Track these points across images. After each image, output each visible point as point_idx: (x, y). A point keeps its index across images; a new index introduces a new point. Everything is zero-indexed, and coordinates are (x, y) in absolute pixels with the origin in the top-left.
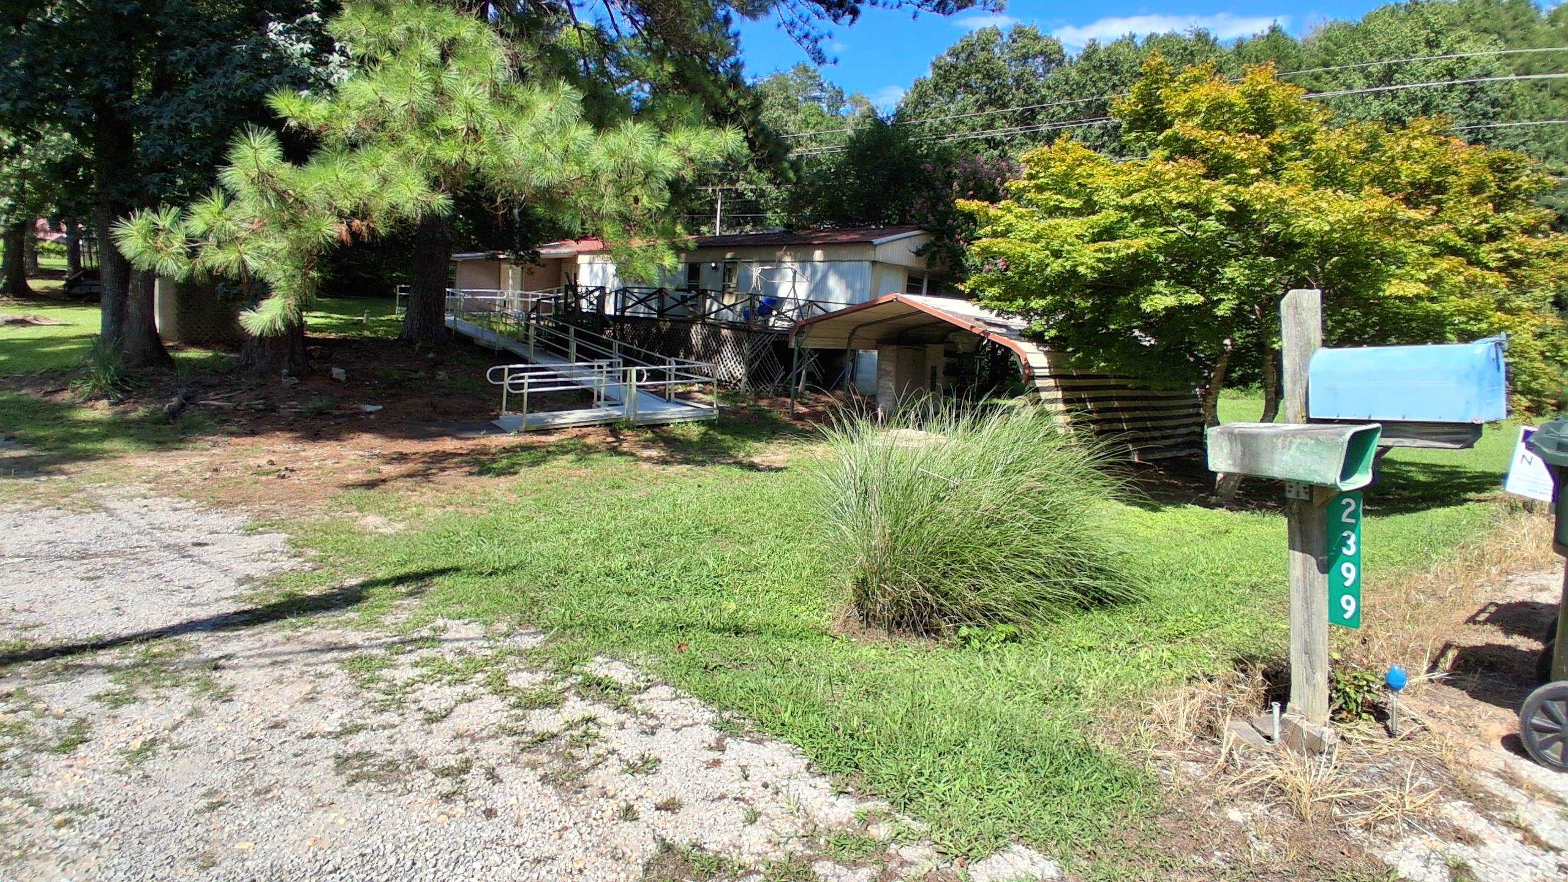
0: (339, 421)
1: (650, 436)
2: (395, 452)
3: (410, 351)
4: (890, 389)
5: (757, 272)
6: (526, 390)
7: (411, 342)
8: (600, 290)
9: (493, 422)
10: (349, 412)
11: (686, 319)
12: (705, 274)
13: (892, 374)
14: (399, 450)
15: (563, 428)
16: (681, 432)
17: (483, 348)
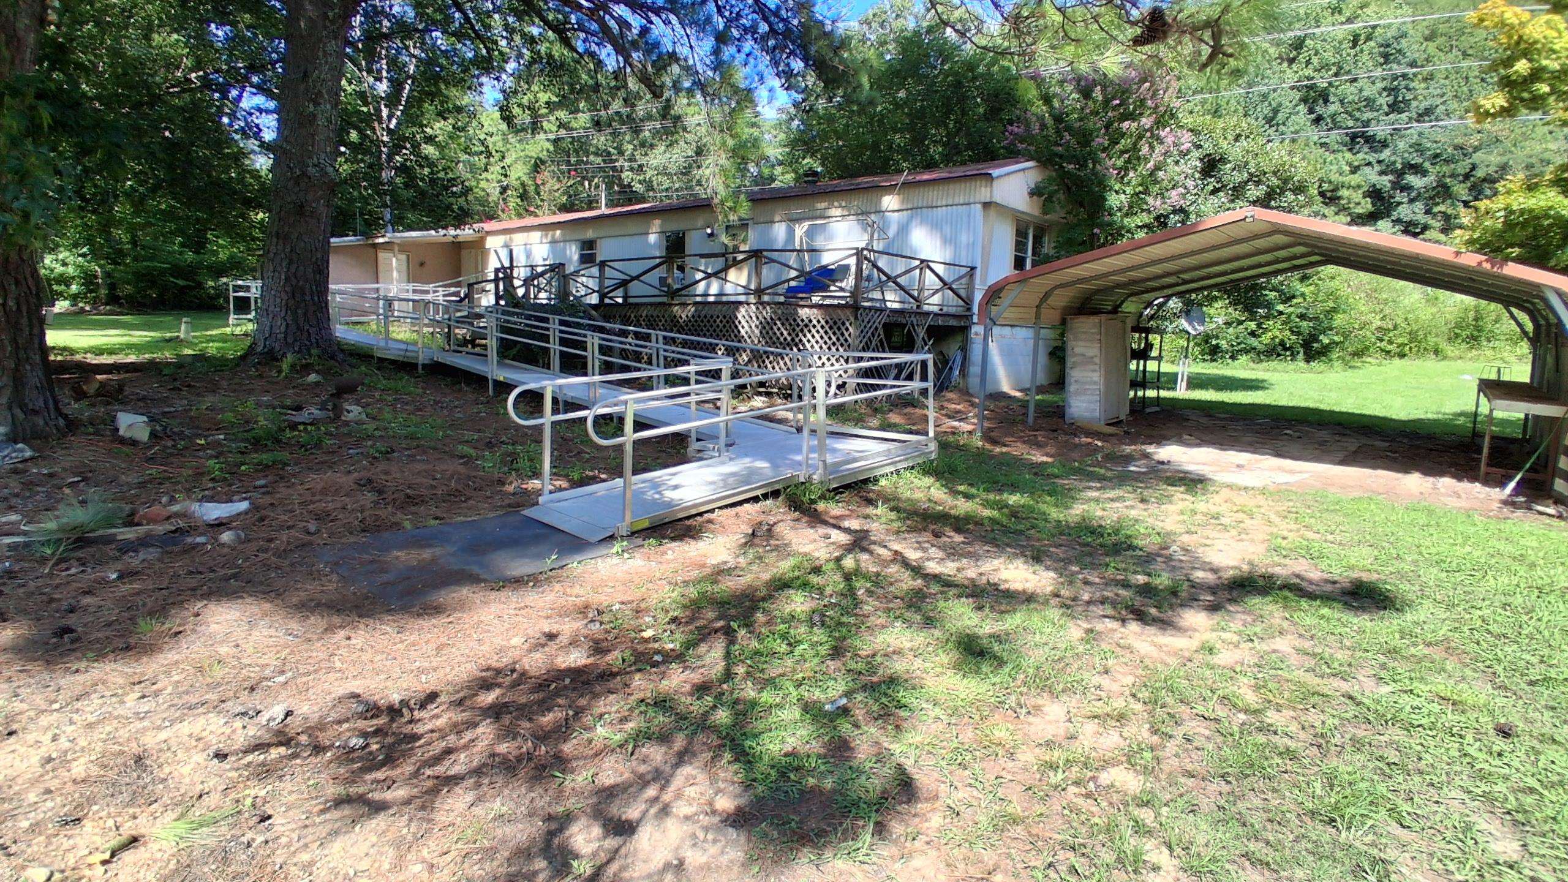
1: (881, 510)
2: (340, 700)
3: (274, 373)
4: (1095, 383)
5: (800, 230)
6: (630, 436)
7: (271, 357)
8: (556, 268)
9: (527, 512)
10: (160, 529)
11: (724, 299)
12: (694, 243)
13: (1097, 360)
14: (356, 686)
15: (701, 514)
16: (919, 495)
17: (393, 362)
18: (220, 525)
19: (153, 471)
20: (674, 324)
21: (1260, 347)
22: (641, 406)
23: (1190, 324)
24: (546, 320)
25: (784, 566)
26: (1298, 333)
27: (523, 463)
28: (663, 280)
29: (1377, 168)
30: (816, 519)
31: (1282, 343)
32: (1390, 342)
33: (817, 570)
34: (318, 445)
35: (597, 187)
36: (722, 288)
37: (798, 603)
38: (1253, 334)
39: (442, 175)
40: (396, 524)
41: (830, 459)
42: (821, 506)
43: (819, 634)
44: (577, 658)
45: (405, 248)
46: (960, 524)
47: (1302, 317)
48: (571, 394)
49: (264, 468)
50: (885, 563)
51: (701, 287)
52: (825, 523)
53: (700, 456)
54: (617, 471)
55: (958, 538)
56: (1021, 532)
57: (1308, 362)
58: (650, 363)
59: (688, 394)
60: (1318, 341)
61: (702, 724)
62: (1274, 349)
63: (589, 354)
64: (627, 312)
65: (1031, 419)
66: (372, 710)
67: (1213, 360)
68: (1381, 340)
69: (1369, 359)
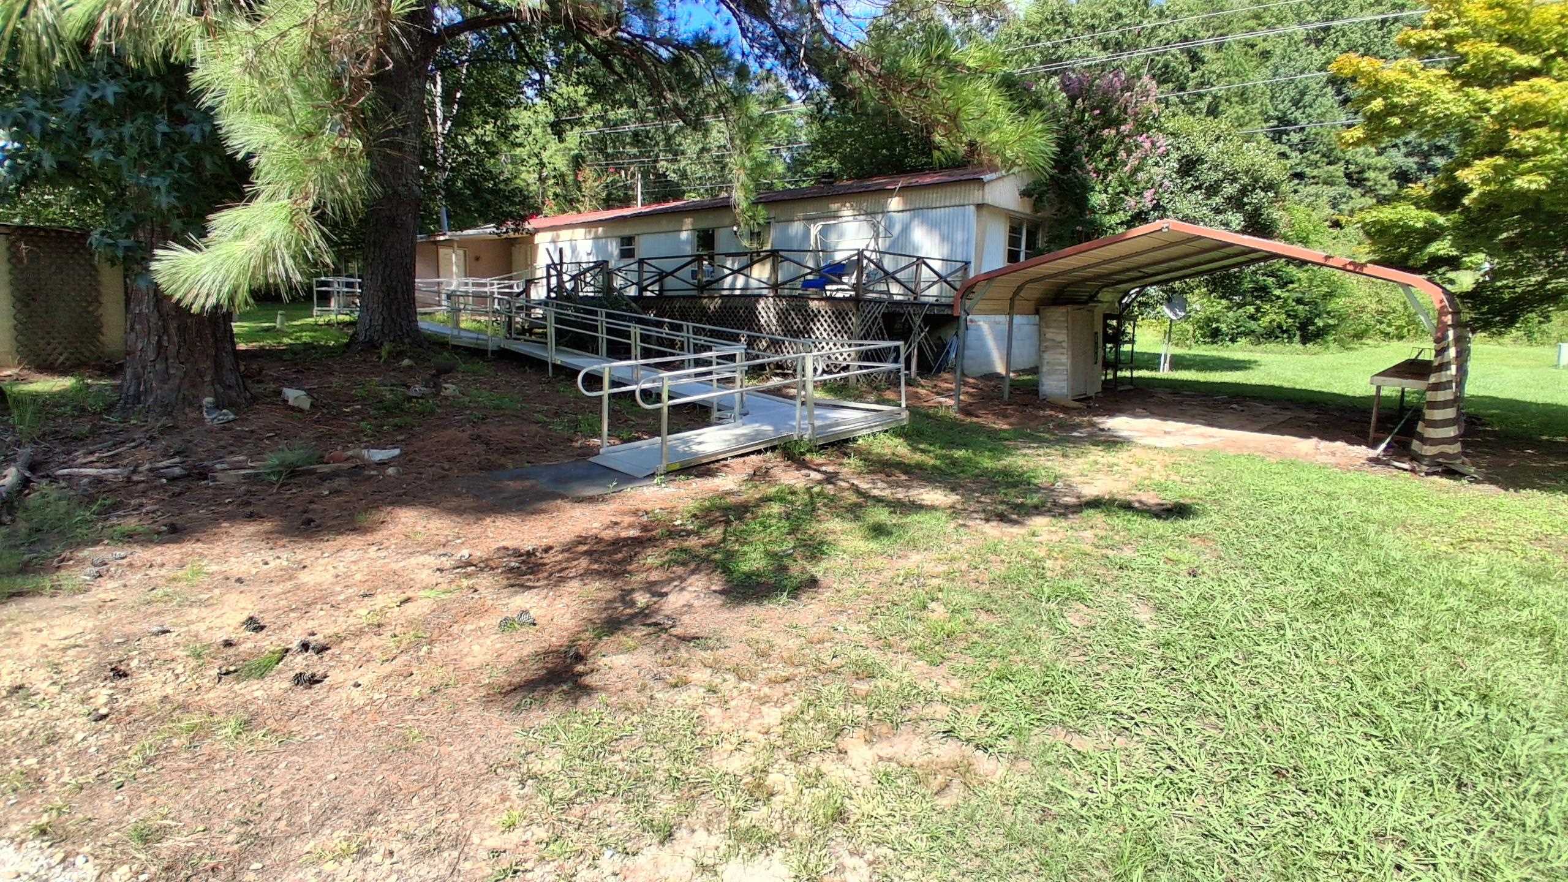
0: (336, 483)
1: (853, 461)
2: (498, 549)
3: (375, 359)
4: (1062, 364)
5: (815, 229)
6: (666, 403)
7: (372, 346)
8: (601, 266)
9: (591, 459)
10: (346, 466)
11: (749, 292)
12: (723, 241)
13: (1065, 345)
14: (504, 544)
15: (718, 461)
16: (887, 451)
17: (466, 349)
18: (383, 464)
19: (324, 429)
20: (703, 315)
21: (1258, 329)
22: (674, 383)
23: (1172, 310)
24: (595, 313)
25: (772, 491)
26: (1295, 317)
27: (584, 427)
28: (694, 274)
29: (1403, 150)
30: (802, 464)
31: (1280, 326)
32: (1389, 325)
33: (793, 493)
34: (432, 413)
35: (633, 175)
36: (747, 282)
37: (776, 508)
38: (1252, 317)
39: (502, 186)
40: (502, 465)
41: (818, 423)
42: (808, 457)
43: (784, 523)
44: (633, 533)
45: (463, 244)
46: (907, 469)
47: (1299, 301)
48: (618, 375)
49: (399, 428)
50: (843, 490)
51: (728, 281)
52: (809, 468)
53: (720, 421)
54: (656, 432)
55: (904, 477)
56: (952, 474)
57: (1304, 343)
58: (682, 349)
59: (710, 373)
60: (1314, 324)
61: (707, 559)
62: (1273, 332)
63: (632, 341)
64: (663, 303)
65: (1006, 396)
66: (517, 553)
67: (1213, 343)
68: (1381, 323)
69: (1369, 341)
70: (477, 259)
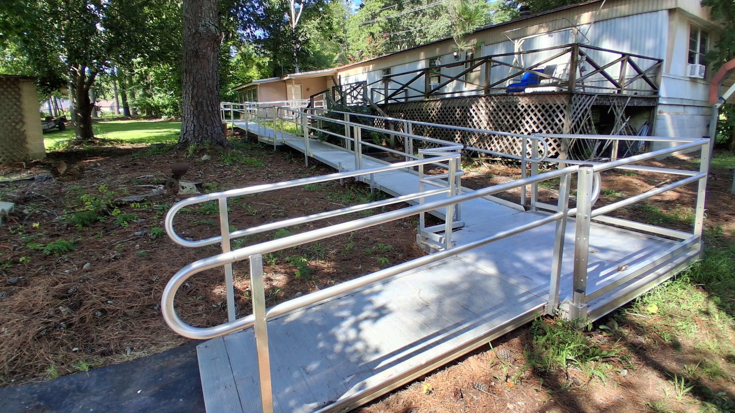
3: (185, 155)
5: (518, 44)
7: (186, 145)
8: (362, 85)
11: (465, 94)
17: (264, 144)
20: (429, 114)
70: (308, 90)
